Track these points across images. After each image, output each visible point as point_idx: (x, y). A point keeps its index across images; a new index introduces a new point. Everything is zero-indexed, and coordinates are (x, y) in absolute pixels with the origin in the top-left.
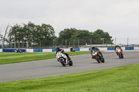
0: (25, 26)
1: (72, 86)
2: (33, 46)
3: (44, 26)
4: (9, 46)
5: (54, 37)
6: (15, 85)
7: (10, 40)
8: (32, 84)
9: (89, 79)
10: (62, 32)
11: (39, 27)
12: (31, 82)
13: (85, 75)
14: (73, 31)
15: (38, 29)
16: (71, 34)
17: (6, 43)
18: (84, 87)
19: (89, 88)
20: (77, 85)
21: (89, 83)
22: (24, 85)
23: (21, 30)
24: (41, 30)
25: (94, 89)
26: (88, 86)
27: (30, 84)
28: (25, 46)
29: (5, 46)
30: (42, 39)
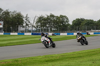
0: (48, 17)
1: (81, 60)
2: (54, 31)
3: (62, 16)
4: (36, 31)
5: (69, 25)
6: (41, 59)
7: (37, 27)
8: (53, 58)
9: (93, 55)
10: (74, 21)
11: (57, 17)
12: (52, 57)
13: (91, 52)
14: (82, 20)
15: (57, 19)
16: (80, 22)
17: (34, 29)
18: (90, 60)
19: (94, 61)
20: (85, 59)
21: (94, 57)
22: (47, 59)
23: (45, 20)
24: (59, 20)
25: (97, 62)
26: (93, 60)
27: (51, 58)
28: (48, 31)
29: (33, 31)
30: (60, 26)
